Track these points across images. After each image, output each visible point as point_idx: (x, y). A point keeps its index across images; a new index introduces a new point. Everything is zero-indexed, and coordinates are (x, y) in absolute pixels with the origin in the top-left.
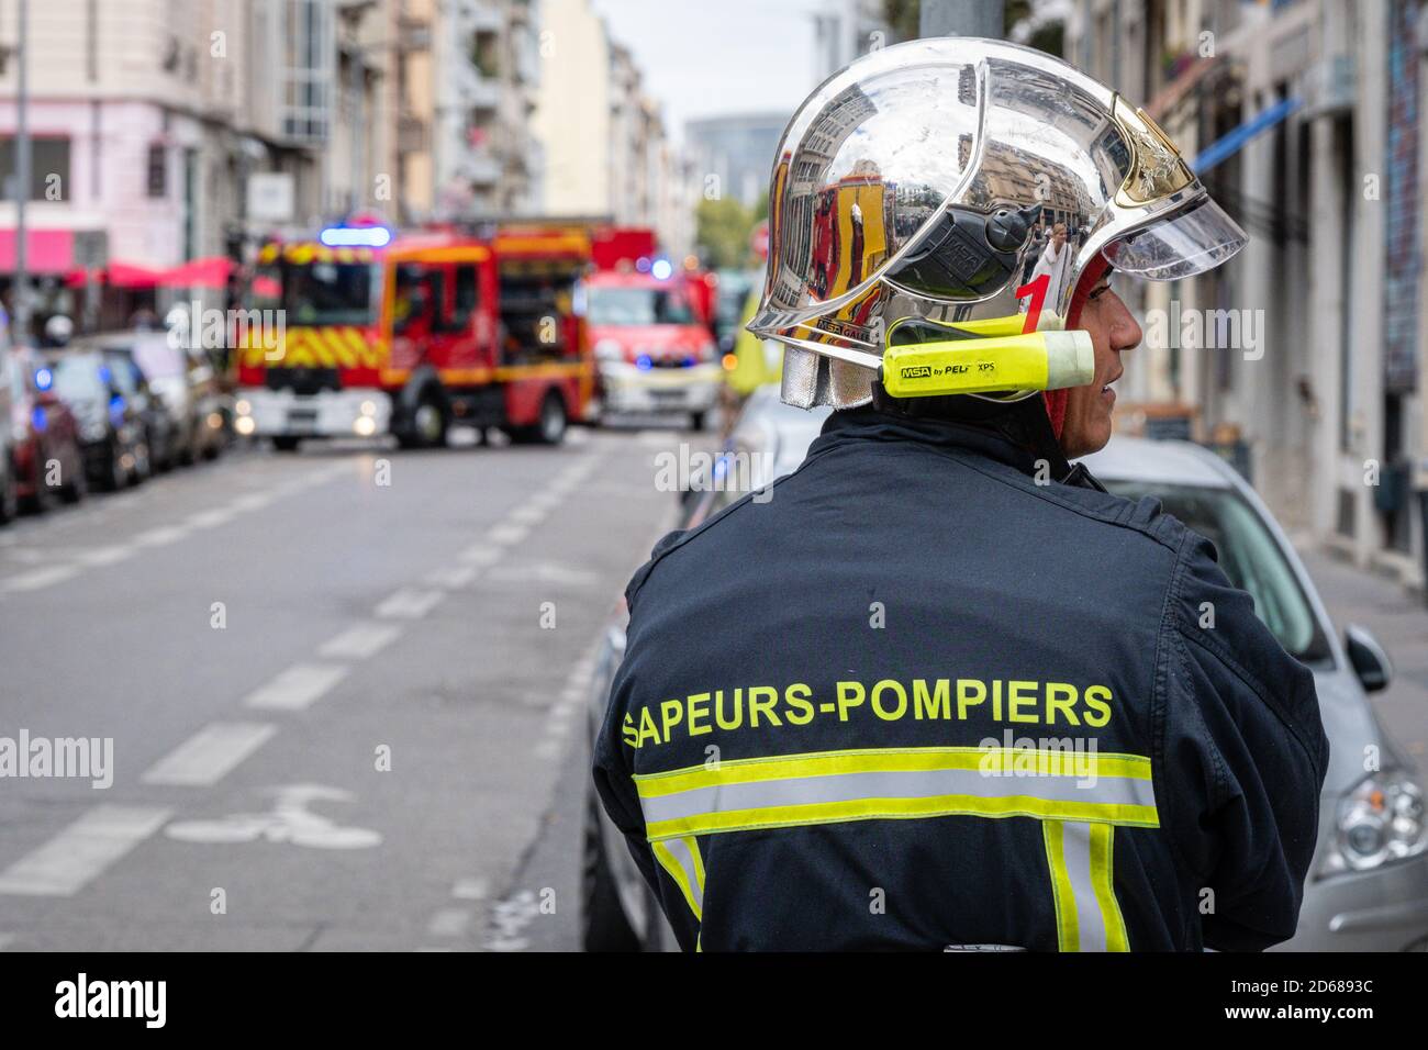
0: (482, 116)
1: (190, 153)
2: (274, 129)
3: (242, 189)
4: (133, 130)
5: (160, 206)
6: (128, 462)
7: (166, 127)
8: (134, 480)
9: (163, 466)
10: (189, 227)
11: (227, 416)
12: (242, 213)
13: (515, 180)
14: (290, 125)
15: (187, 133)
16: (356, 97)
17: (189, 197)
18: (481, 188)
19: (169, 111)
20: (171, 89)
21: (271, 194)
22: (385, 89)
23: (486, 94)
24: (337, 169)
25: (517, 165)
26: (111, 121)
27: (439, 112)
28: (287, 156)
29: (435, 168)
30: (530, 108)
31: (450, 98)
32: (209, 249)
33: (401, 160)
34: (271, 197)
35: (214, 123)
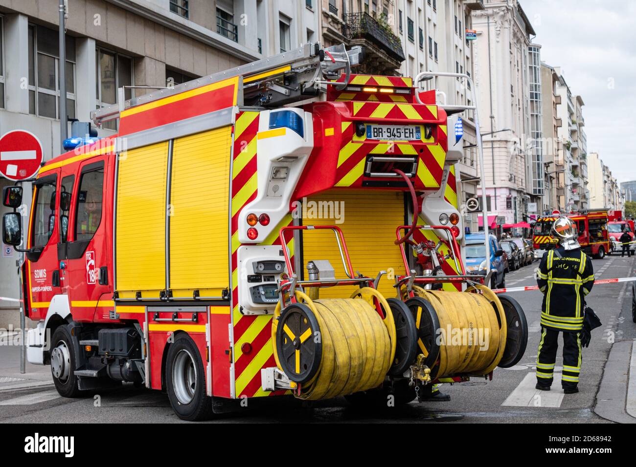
0: (575, 185)
1: (515, 198)
2: (532, 192)
3: (526, 205)
4: (503, 194)
5: (510, 211)
6: (517, 264)
7: (510, 194)
8: (517, 268)
9: (521, 266)
10: (515, 215)
11: (532, 255)
12: (526, 211)
13: (584, 200)
14: (535, 191)
15: (514, 194)
16: (549, 184)
17: (515, 209)
18: (576, 202)
19: (510, 189)
20: (511, 185)
21: (532, 206)
22: (554, 181)
23: (576, 180)
24: (545, 200)
25: (584, 197)
26: (498, 192)
27: (566, 186)
28: (535, 198)
29: (566, 199)
30: (586, 183)
31: (569, 183)
32: (520, 220)
33: (558, 197)
34: (532, 207)
35: (519, 192)
